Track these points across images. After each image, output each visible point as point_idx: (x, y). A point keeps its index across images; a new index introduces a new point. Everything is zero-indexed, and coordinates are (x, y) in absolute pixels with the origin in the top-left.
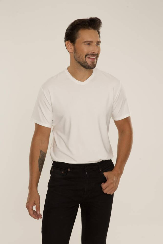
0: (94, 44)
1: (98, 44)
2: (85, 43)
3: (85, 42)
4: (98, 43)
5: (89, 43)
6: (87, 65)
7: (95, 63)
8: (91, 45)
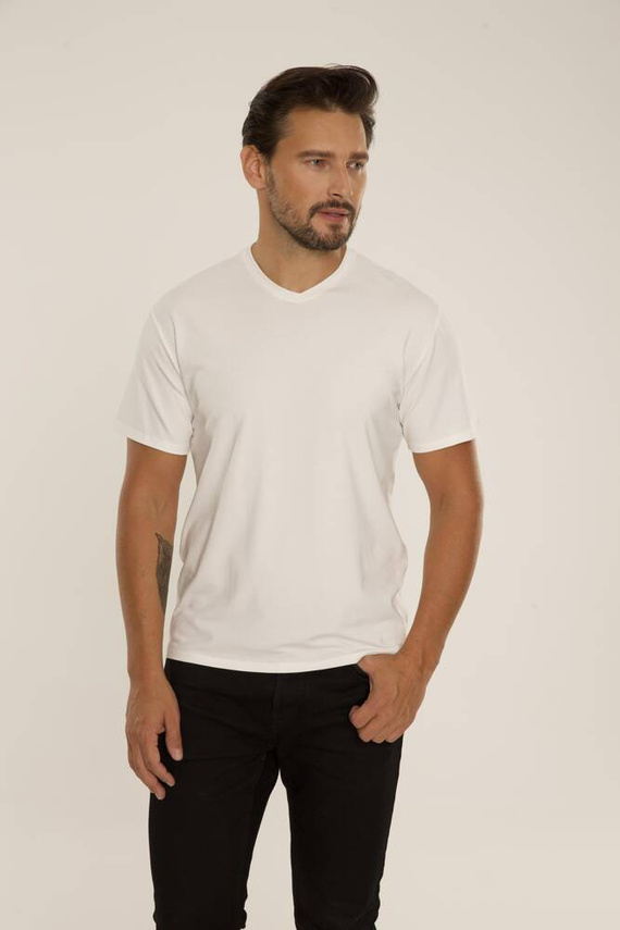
0: (341, 163)
1: (359, 165)
2: (307, 159)
3: (308, 154)
4: (358, 160)
5: (322, 160)
6: (313, 239)
7: (345, 230)
8: (327, 167)
